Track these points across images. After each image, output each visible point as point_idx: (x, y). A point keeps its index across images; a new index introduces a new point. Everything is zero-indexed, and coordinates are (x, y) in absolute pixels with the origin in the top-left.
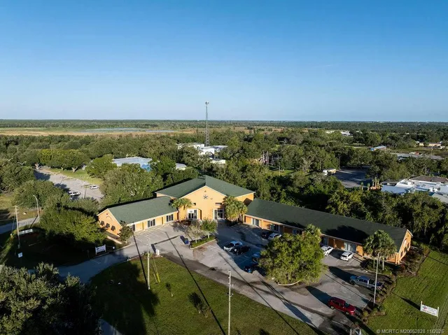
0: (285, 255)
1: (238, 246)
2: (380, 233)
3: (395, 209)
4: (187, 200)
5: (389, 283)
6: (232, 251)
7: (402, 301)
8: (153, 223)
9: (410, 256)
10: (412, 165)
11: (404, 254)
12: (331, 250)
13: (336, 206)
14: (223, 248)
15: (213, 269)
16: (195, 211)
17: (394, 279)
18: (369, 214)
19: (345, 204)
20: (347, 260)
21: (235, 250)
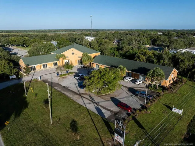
1: (81, 76)
2: (157, 69)
3: (170, 58)
5: (158, 96)
6: (79, 79)
7: (163, 105)
8: (46, 66)
9: (175, 83)
11: (172, 82)
12: (131, 79)
13: (139, 57)
14: (74, 77)
15: (64, 87)
16: (69, 61)
17: (162, 94)
18: (155, 61)
19: (144, 57)
20: (138, 84)
21: (80, 78)
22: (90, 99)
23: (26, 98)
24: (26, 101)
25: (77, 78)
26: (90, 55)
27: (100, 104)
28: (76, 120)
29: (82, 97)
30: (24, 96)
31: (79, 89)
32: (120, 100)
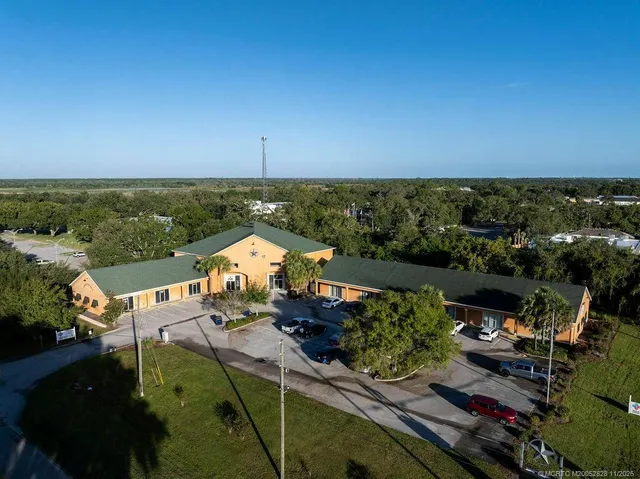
0: (386, 324)
1: (305, 324)
2: (545, 291)
4: (223, 259)
5: (565, 370)
6: (297, 332)
7: (593, 398)
8: (163, 296)
9: (590, 331)
11: (581, 328)
14: (280, 329)
15: (261, 361)
16: (238, 278)
18: (519, 270)
19: (480, 258)
20: (490, 339)
21: (302, 330)
22: (367, 393)
23: (144, 404)
24: (153, 417)
25: (292, 331)
27: (410, 406)
28: (362, 461)
29: (338, 388)
30: (134, 396)
31: (316, 365)
32: (461, 390)
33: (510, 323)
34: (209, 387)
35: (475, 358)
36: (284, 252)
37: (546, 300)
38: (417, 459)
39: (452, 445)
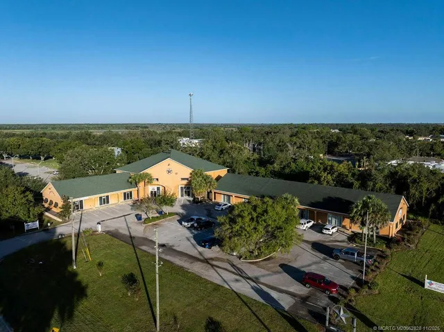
1: (198, 221)
2: (370, 198)
3: (386, 177)
4: (147, 175)
5: (383, 256)
6: (192, 226)
7: (400, 277)
8: (105, 201)
9: (406, 229)
10: (403, 147)
11: (400, 227)
12: (311, 224)
13: (318, 178)
14: (181, 224)
15: (164, 245)
17: (388, 252)
18: (357, 184)
19: (329, 175)
20: (330, 233)
21: (196, 225)
22: (234, 270)
23: (75, 274)
24: (79, 283)
25: (189, 226)
26: (208, 173)
27: (262, 280)
28: (218, 318)
29: (213, 266)
30: (70, 269)
31: (201, 249)
32: (302, 269)
33: (347, 222)
34: (122, 263)
35: (317, 246)
36: (190, 170)
37: (370, 205)
38: (258, 318)
39: (286, 308)
